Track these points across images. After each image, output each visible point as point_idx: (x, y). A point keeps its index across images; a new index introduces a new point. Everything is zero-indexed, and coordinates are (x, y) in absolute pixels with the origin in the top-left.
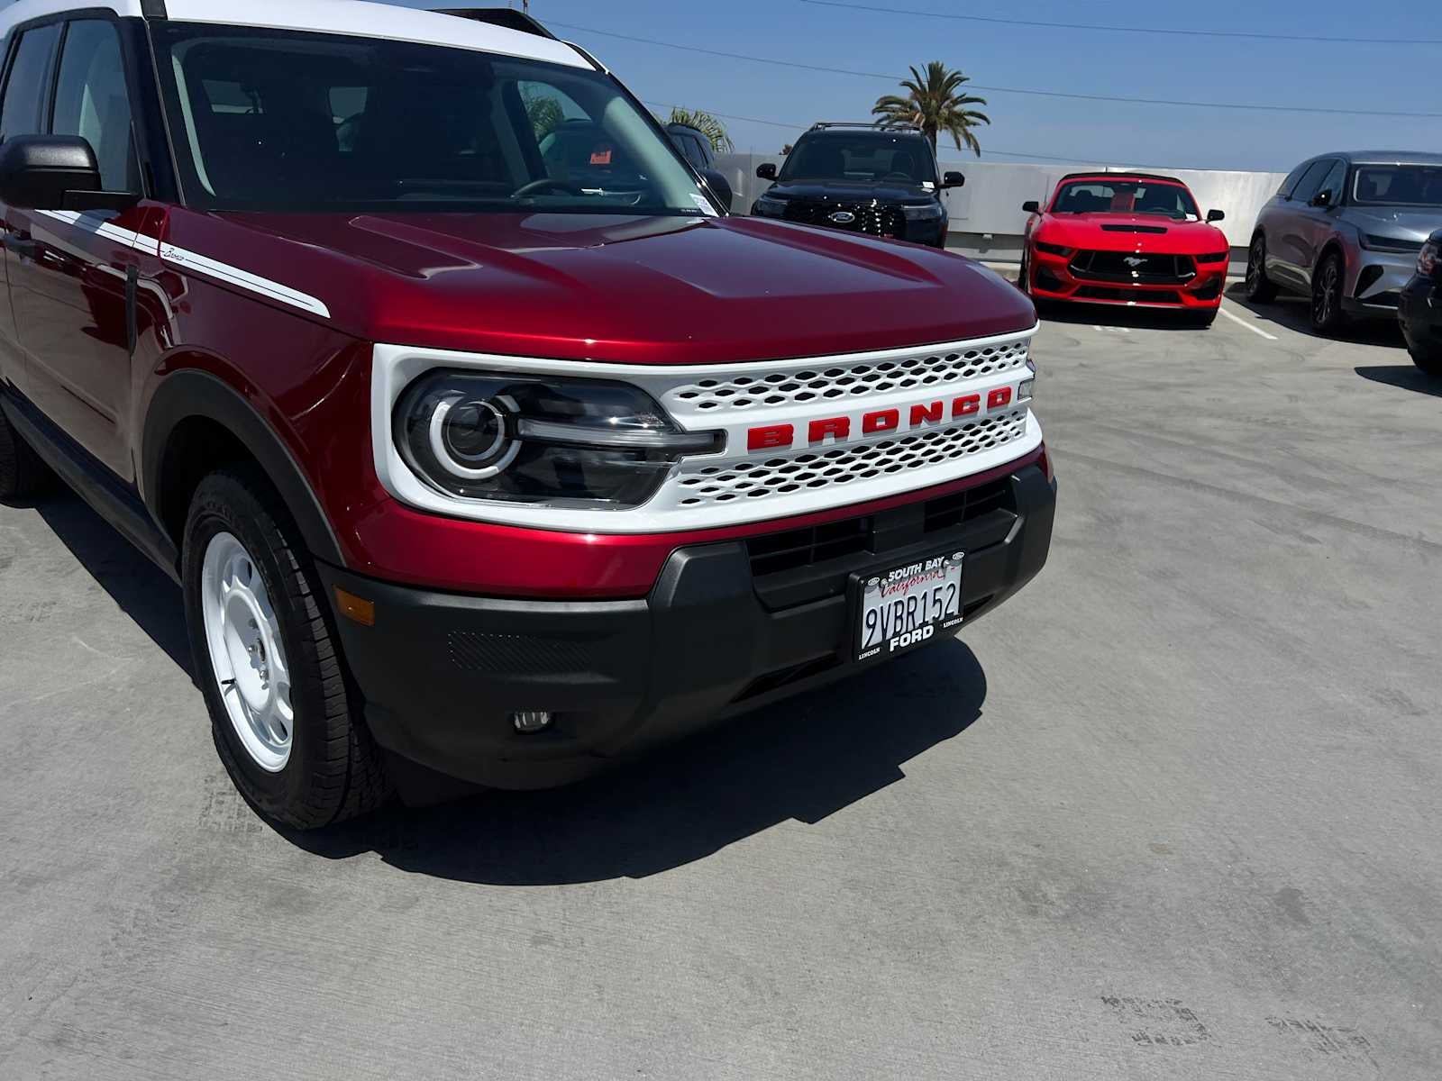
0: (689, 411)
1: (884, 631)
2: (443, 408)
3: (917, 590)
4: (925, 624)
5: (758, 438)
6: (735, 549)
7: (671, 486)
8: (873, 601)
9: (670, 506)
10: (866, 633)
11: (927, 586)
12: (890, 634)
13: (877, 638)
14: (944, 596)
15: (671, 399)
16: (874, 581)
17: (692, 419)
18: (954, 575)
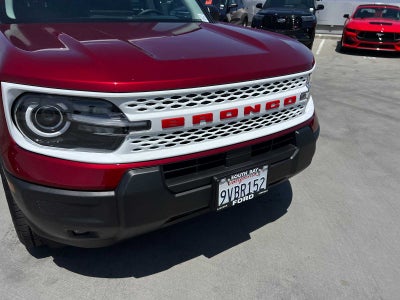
0: (132, 112)
1: (230, 198)
2: (30, 109)
3: (246, 181)
4: (250, 193)
5: (167, 123)
6: (156, 170)
7: (126, 144)
8: (223, 187)
9: (127, 152)
10: (220, 200)
11: (251, 179)
12: (232, 199)
13: (227, 200)
14: (259, 183)
15: (123, 107)
16: (223, 180)
17: (134, 116)
18: (264, 174)
